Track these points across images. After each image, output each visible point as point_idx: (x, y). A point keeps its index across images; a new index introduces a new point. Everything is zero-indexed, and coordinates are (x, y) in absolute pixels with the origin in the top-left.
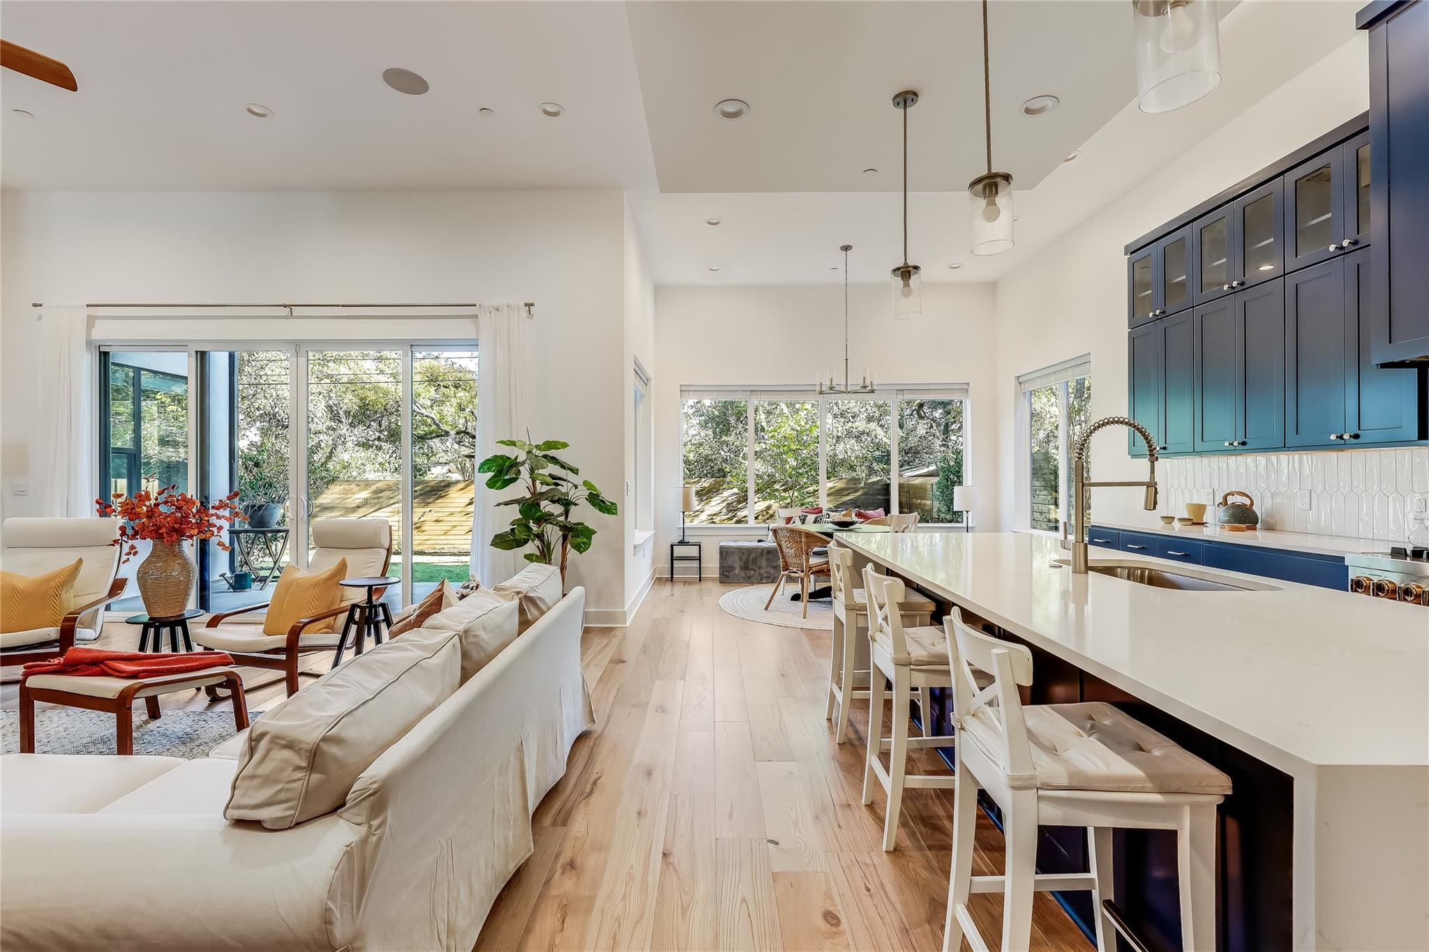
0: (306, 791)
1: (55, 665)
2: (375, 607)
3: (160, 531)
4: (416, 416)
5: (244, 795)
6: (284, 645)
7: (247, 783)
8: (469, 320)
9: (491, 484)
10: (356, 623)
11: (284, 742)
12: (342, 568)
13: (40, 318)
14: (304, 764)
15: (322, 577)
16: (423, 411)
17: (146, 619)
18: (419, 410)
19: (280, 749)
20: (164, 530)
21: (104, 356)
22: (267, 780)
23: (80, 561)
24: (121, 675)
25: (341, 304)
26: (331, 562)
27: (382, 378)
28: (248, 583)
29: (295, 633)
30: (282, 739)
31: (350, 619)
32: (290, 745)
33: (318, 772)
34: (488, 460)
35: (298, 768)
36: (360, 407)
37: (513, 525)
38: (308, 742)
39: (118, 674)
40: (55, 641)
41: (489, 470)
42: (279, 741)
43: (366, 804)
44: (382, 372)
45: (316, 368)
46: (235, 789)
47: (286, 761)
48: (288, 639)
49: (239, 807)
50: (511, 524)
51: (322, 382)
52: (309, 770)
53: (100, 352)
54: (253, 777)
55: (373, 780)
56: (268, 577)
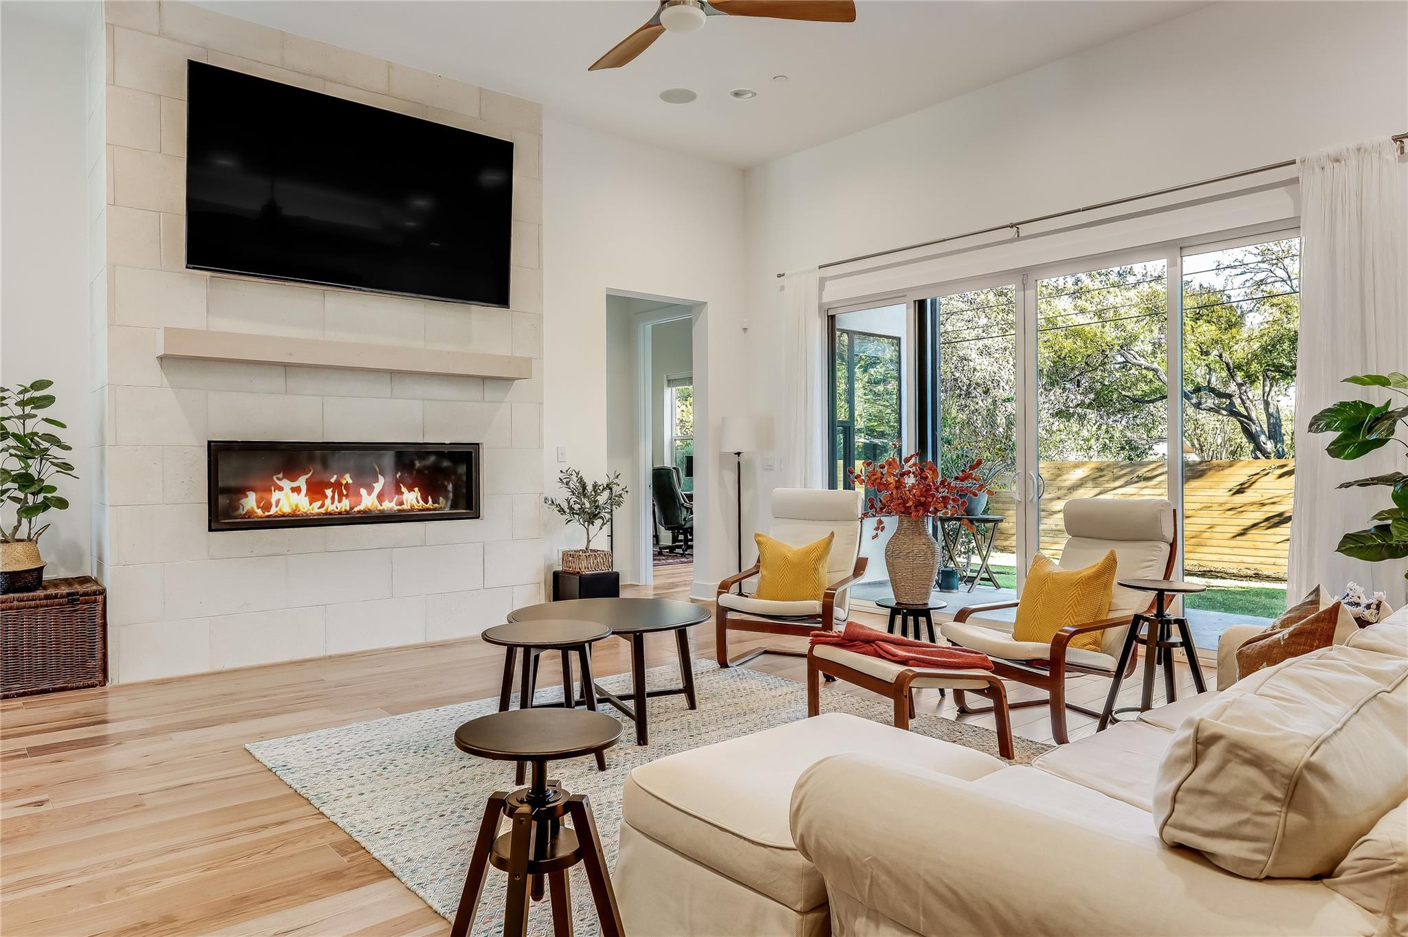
0: (1284, 835)
1: (835, 637)
2: (1169, 622)
3: (907, 505)
4: (1130, 369)
5: (1190, 813)
6: (1046, 656)
7: (1191, 799)
8: (1282, 189)
9: (1335, 450)
10: (1143, 642)
11: (1247, 755)
12: (1111, 564)
13: (782, 288)
14: (1279, 794)
15: (1085, 573)
16: (1142, 361)
17: (893, 603)
18: (1135, 361)
19: (1241, 764)
20: (910, 503)
21: (832, 318)
22: (1224, 803)
23: (832, 534)
24: (893, 658)
25: (1081, 207)
26: (1092, 558)
27: (1081, 319)
28: (956, 581)
29: (1060, 644)
30: (1245, 750)
31: (1132, 637)
32: (1258, 761)
33: (1300, 811)
34: (1329, 410)
35: (1269, 797)
36: (1054, 362)
37: (1380, 520)
38: (1286, 763)
39: (891, 657)
40: (819, 616)
41: (1328, 427)
42: (1241, 753)
43: (1386, 884)
44: (1083, 311)
45: (1000, 317)
46: (1175, 802)
47: (1253, 783)
48: (1052, 651)
49: (1183, 828)
50: (1375, 517)
51: (1007, 333)
52: (1286, 805)
53: (828, 316)
54: (1203, 792)
55: (1398, 849)
56: (975, 578)
